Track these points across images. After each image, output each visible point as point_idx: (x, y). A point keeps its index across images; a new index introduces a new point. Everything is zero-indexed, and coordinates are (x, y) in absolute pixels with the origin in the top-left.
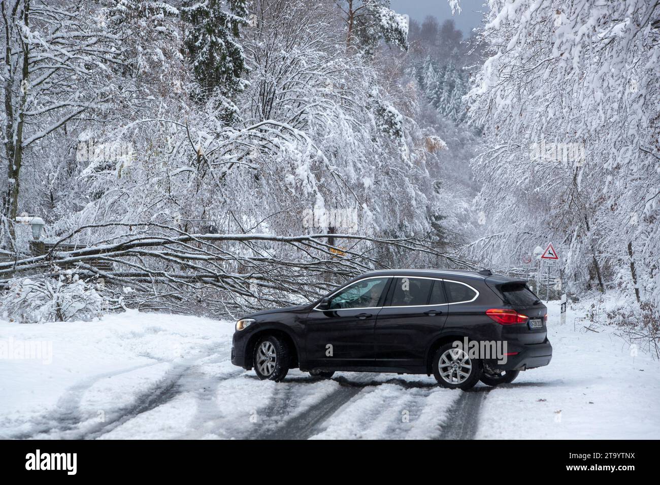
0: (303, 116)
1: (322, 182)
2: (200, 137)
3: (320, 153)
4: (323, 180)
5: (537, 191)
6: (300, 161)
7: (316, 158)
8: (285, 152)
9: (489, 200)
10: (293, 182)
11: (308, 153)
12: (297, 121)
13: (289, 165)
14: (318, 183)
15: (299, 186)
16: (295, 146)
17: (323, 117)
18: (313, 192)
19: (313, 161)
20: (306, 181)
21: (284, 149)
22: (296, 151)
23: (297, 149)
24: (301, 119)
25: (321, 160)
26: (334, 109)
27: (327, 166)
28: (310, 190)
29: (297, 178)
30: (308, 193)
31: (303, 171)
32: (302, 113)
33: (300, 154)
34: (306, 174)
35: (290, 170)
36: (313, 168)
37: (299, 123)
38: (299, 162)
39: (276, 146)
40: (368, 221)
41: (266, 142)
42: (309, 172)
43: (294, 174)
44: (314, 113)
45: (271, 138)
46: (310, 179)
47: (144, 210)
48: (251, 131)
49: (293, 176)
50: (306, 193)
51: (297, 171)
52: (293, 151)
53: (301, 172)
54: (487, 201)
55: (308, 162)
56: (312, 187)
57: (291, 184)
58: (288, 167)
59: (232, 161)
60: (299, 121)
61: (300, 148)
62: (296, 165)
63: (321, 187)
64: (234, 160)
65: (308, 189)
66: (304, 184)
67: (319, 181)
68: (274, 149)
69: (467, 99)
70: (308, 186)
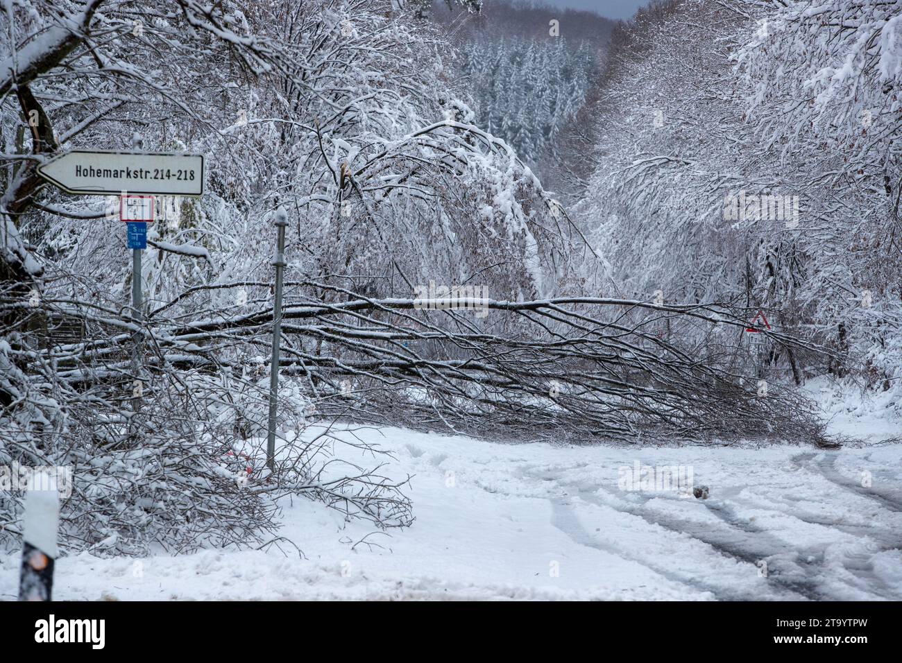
0: (350, 114)
1: (531, 216)
2: (337, 147)
3: (528, 170)
4: (533, 212)
5: (735, 228)
6: (499, 184)
7: (523, 180)
8: (475, 171)
9: (624, 243)
10: (492, 217)
11: (510, 171)
12: (339, 122)
13: (484, 190)
14: (527, 217)
15: (499, 223)
16: (491, 161)
17: (383, 116)
18: (521, 232)
19: (518, 184)
20: (510, 215)
21: (474, 164)
22: (493, 169)
23: (493, 165)
24: (345, 119)
25: (529, 182)
26: (399, 105)
27: (539, 192)
28: (517, 229)
29: (495, 210)
30: (514, 234)
31: (505, 199)
32: (347, 110)
33: (500, 173)
34: (509, 203)
35: (485, 197)
36: (520, 194)
37: (343, 125)
38: (498, 186)
39: (461, 161)
40: (605, 276)
41: (445, 154)
42: (514, 201)
43: (490, 203)
44: (368, 110)
45: (452, 149)
46: (516, 211)
47: (265, 262)
48: (420, 137)
49: (490, 208)
50: (510, 233)
51: (496, 199)
52: (488, 169)
53: (503, 201)
54: (620, 244)
55: (512, 186)
56: (519, 224)
57: (487, 219)
58: (482, 193)
59: (390, 184)
60: (342, 122)
61: (498, 163)
62: (493, 190)
63: (531, 223)
64: (394, 183)
65: (514, 227)
66: (507, 220)
67: (528, 215)
68: (458, 165)
69: (813, 85)
70: (514, 222)
